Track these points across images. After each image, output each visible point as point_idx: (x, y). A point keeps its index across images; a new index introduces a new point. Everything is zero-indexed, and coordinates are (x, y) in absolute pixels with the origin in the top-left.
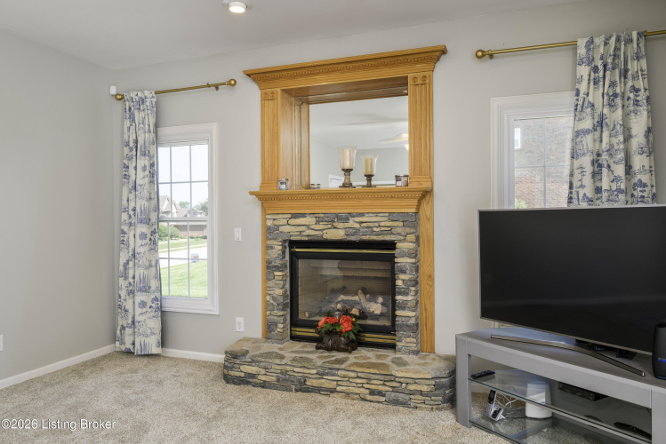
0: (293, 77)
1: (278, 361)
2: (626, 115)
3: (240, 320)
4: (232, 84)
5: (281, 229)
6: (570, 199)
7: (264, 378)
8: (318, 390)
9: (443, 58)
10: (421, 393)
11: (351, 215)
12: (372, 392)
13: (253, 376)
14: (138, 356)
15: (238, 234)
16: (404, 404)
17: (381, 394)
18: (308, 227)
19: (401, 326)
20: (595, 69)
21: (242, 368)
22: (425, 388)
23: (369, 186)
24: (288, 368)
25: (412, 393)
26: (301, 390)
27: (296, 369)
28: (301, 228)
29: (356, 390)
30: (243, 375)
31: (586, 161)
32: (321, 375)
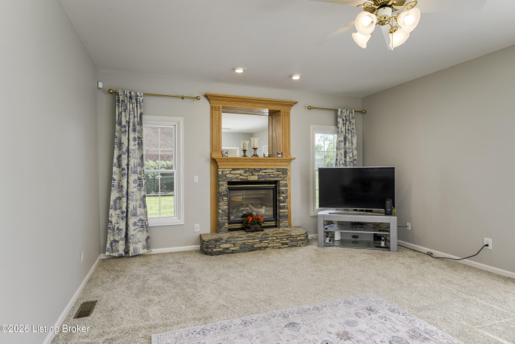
0: (230, 101)
1: (240, 239)
2: (352, 136)
3: (197, 225)
4: (197, 98)
5: (227, 176)
6: (336, 164)
7: (233, 249)
8: (260, 248)
9: (295, 105)
10: (301, 240)
11: (261, 169)
12: (283, 244)
13: (228, 249)
14: (132, 256)
15: (196, 179)
16: (296, 246)
17: (287, 244)
18: (241, 175)
19: (282, 216)
20: (343, 120)
21: (221, 246)
22: (303, 238)
23: (245, 156)
24: (246, 241)
25: (299, 241)
26: (252, 250)
27: (249, 241)
28: (238, 175)
29: (276, 245)
30: (222, 249)
31: (342, 151)
32: (261, 241)
